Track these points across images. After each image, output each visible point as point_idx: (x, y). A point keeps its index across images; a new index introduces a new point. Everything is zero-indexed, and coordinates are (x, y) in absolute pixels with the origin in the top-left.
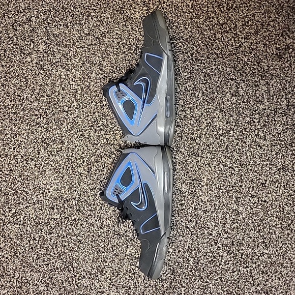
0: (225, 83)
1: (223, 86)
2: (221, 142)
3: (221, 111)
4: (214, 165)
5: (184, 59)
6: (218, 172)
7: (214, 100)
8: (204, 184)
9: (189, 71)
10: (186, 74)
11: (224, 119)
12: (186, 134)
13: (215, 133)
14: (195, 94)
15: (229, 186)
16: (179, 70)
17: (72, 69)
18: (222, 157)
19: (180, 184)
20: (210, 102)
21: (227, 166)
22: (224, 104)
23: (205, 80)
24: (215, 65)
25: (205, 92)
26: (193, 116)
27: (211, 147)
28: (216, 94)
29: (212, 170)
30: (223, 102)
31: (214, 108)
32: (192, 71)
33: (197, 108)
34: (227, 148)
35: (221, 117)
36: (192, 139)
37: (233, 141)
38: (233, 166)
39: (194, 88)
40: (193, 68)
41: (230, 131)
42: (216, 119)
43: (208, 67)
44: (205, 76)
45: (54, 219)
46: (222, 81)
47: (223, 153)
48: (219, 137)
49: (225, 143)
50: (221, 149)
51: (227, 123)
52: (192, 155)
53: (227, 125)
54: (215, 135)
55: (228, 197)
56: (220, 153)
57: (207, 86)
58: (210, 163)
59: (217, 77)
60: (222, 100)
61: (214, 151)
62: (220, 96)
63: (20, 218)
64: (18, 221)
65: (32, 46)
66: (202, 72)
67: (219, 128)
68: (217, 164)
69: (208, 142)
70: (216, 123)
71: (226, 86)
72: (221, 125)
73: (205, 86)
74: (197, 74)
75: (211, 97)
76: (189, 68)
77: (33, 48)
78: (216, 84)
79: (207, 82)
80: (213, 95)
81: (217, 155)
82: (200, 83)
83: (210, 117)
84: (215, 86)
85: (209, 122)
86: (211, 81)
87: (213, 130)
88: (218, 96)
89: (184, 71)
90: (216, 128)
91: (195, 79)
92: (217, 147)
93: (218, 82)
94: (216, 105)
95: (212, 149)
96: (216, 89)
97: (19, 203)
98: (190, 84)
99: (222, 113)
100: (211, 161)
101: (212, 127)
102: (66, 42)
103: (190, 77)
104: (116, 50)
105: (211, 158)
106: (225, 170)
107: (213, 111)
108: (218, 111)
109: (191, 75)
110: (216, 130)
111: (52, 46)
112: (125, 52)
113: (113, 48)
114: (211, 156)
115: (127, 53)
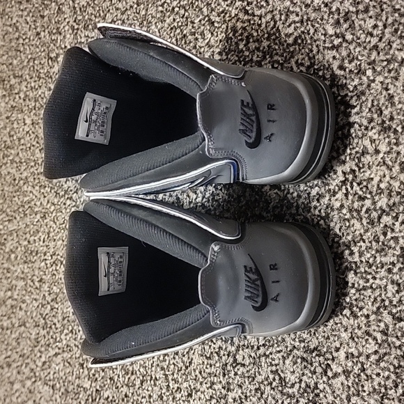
0: (396, 31)
1: (390, 44)
2: (385, 234)
3: (385, 129)
4: (365, 311)
6: (379, 336)
7: (363, 93)
8: (340, 370)
9: (297, 19)
10: (291, 30)
11: (395, 155)
18: (390, 287)
19: (279, 355)
22: (393, 104)
23: (337, 36)
27: (355, 249)
28: (369, 73)
29: (359, 328)
30: (391, 97)
31: (365, 122)
32: (305, 17)
35: (383, 148)
39: (309, 68)
42: (368, 157)
44: (338, 23)
45: (84, 388)
46: (385, 26)
47: (390, 271)
48: (380, 218)
49: (396, 239)
50: (384, 259)
54: (367, 212)
56: (383, 273)
57: (344, 53)
58: (354, 303)
59: (371, 17)
60: (387, 89)
61: (364, 264)
62: (382, 79)
63: (49, 373)
64: (48, 378)
65: (59, 41)
66: (331, 13)
67: (378, 185)
68: (375, 309)
69: (348, 234)
70: (369, 172)
71: (399, 41)
72: (385, 176)
73: (338, 56)
74: (318, 23)
75: (355, 86)
76: (298, 9)
77: (60, 45)
78: (370, 42)
79: (345, 40)
80: (360, 79)
81: (374, 278)
82: (324, 48)
83: (353, 152)
84: (365, 48)
85: (351, 169)
86: (353, 34)
87: (361, 193)
88: (373, 81)
89: (287, 20)
90: (369, 186)
91: (312, 38)
92: (373, 252)
93: (375, 32)
94: (370, 109)
95: (360, 256)
96: (369, 57)
97: (48, 345)
98: (301, 57)
99: (389, 137)
100: (357, 296)
101: (359, 184)
102: (95, 17)
103: (300, 36)
104: (160, 8)
105: (356, 286)
106: (399, 334)
107: (360, 134)
108: (374, 131)
109: (302, 29)
110: (371, 193)
111: (79, 32)
112: (173, 8)
113: (157, 6)
114: (357, 279)
115: (177, 9)
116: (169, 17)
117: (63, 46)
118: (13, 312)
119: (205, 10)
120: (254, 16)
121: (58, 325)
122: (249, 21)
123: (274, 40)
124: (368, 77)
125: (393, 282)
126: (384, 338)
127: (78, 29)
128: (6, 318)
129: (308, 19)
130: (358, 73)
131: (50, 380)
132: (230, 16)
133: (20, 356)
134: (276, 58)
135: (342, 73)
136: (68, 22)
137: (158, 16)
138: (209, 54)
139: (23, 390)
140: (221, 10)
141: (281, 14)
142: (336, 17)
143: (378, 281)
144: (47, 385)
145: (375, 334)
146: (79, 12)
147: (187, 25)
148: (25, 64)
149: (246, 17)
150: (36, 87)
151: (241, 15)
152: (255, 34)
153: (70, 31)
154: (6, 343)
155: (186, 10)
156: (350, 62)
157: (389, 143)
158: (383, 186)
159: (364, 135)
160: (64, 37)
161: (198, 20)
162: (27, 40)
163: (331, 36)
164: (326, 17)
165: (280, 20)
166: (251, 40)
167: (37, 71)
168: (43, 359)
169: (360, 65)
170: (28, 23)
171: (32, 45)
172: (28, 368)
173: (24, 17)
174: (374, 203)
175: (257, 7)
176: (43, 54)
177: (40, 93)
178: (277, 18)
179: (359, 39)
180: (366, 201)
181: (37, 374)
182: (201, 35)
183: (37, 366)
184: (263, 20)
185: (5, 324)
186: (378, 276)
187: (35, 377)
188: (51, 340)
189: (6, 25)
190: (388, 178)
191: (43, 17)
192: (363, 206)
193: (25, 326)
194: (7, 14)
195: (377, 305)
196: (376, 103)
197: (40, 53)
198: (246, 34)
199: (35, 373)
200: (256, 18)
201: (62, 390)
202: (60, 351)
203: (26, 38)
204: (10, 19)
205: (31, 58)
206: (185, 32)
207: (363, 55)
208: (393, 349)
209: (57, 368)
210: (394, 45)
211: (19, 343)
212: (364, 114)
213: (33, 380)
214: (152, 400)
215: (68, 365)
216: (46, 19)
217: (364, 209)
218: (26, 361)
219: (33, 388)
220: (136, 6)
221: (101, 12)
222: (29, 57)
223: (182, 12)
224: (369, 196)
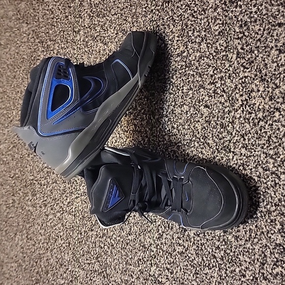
0: (269, 33)
2: (261, 130)
3: (262, 80)
4: (250, 167)
5: (216, 4)
7: (253, 62)
9: (220, 22)
10: (217, 28)
11: (267, 93)
12: (216, 119)
13: (253, 115)
14: (227, 56)
15: (271, 203)
16: (209, 23)
17: (108, 43)
18: (262, 155)
20: (247, 66)
21: (269, 170)
22: (267, 68)
23: (241, 33)
24: (255, 6)
25: (241, 51)
26: (224, 91)
27: (246, 138)
28: (256, 52)
30: (266, 65)
31: (253, 76)
32: (225, 22)
33: (229, 78)
34: (268, 140)
35: (261, 89)
36: (222, 126)
37: (279, 129)
38: (278, 170)
39: (226, 48)
40: (226, 16)
41: (274, 113)
42: (254, 93)
43: (246, 11)
44: (241, 26)
46: (264, 30)
47: (262, 148)
48: (259, 122)
49: (266, 132)
50: (260, 142)
51: (271, 100)
52: (222, 149)
53: (270, 103)
54: (252, 120)
55: (269, 221)
56: (259, 149)
57: (244, 42)
58: (245, 163)
59: (257, 25)
60: (264, 61)
61: (250, 145)
62: (262, 56)
63: (72, 208)
64: (71, 211)
65: (80, 22)
66: (238, 21)
67: (258, 107)
68: (255, 166)
69: (243, 130)
70: (254, 100)
71: (270, 38)
72: (262, 103)
73: (241, 43)
74: (231, 25)
75: (249, 58)
76: (221, 18)
77: (81, 25)
78: (257, 37)
79: (244, 35)
80: (251, 55)
81: (255, 151)
82: (234, 38)
83: (247, 90)
84: (254, 40)
85: (246, 99)
86: (249, 33)
87: (250, 110)
88: (258, 56)
89: (215, 22)
90: (254, 107)
91: (228, 33)
92: (255, 139)
93: (259, 33)
94: (256, 70)
95: (248, 141)
96: (256, 44)
97: (72, 193)
98: (222, 42)
99: (264, 84)
100: (247, 160)
101: (249, 106)
102: (104, 10)
103: (222, 31)
104: (144, 9)
105: (246, 155)
106: (266, 177)
107: (250, 81)
108: (257, 80)
109: (223, 28)
110: (255, 111)
111: (94, 18)
112: (152, 10)
113: (142, 8)
114: (247, 152)
115: (154, 11)
116: (149, 14)
117: (83, 25)
118: (48, 176)
119: (170, 13)
120: (198, 19)
121: (78, 182)
122: (195, 21)
123: (208, 32)
124: (255, 54)
125: (264, 153)
126: (259, 179)
127: (93, 16)
128: (43, 179)
129: (226, 23)
130: (250, 52)
131: (73, 212)
132: (184, 18)
133: (53, 200)
134: (208, 41)
135: (243, 51)
136: (87, 12)
137: (143, 13)
138: (172, 37)
139: (55, 218)
140: (179, 14)
141: (212, 19)
142: (240, 23)
143: (256, 153)
144: (71, 214)
145: (254, 177)
146: (93, 7)
147: (160, 20)
148: (58, 33)
149: (193, 19)
150: (65, 47)
151: (190, 18)
152: (198, 28)
153: (88, 17)
154: (43, 193)
155: (159, 12)
156: (247, 46)
157: (264, 87)
158: (260, 107)
159: (252, 82)
160: (84, 20)
161: (167, 17)
162: (59, 20)
163: (238, 32)
164: (235, 23)
165: (212, 22)
166: (195, 31)
167: (66, 38)
168: (68, 201)
169: (251, 48)
170: (60, 10)
171: (63, 23)
172: (58, 206)
173: (57, 6)
174: (256, 115)
175: (199, 14)
176: (70, 29)
177: (67, 51)
178: (210, 21)
179: (251, 35)
180: (252, 114)
181: (64, 209)
182: (168, 26)
183: (64, 205)
184: (203, 21)
185: (43, 182)
186: (257, 150)
187: (63, 211)
188: (73, 190)
189: (45, 10)
190: (263, 103)
191: (70, 7)
192: (251, 117)
193: (56, 183)
194: (45, 3)
195: (256, 164)
196: (258, 67)
197: (67, 28)
198: (193, 28)
199: (63, 209)
200: (198, 20)
201: (80, 216)
202: (79, 196)
203: (58, 18)
204: (47, 6)
205: (62, 30)
206: (158, 24)
207: (253, 44)
208: (263, 184)
209: (77, 205)
210: (268, 40)
211: (52, 193)
212: (253, 72)
213: (62, 212)
214: (135, 218)
215: (84, 203)
216: (72, 9)
217: (251, 118)
218: (57, 202)
219: (61, 217)
220: (129, 7)
221: (108, 8)
222: (61, 29)
223: (157, 12)
224: (254, 112)
